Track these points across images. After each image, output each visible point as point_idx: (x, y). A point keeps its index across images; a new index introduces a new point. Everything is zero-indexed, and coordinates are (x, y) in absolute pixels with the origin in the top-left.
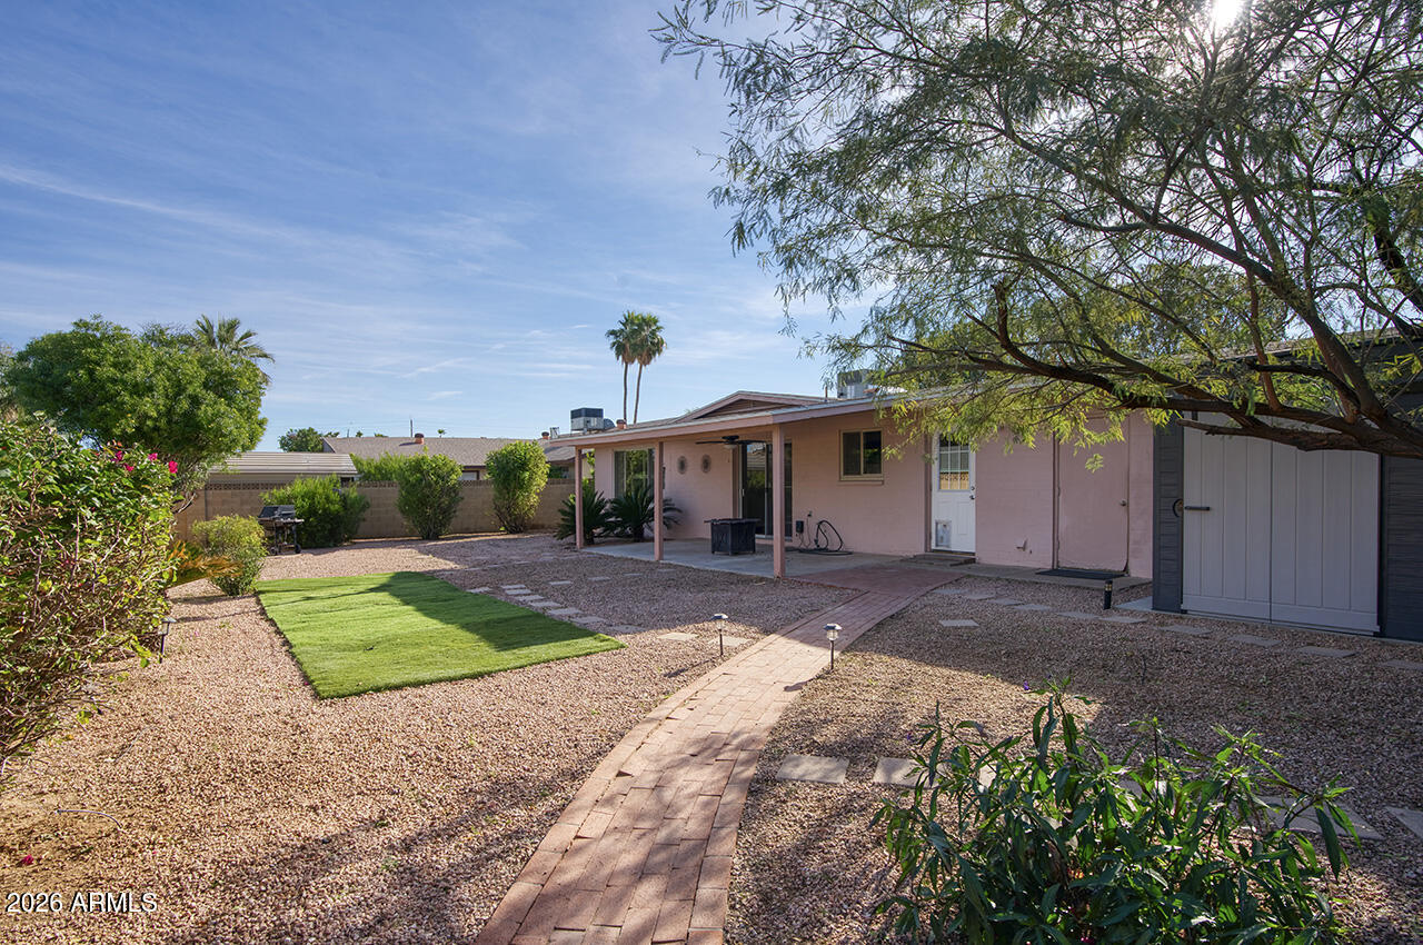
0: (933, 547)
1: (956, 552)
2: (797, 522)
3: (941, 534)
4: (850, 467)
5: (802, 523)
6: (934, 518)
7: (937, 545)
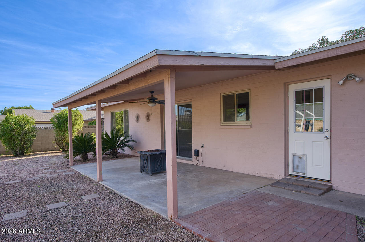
0: (291, 172)
1: (311, 178)
2: (195, 150)
3: (296, 163)
4: (228, 117)
5: (198, 150)
6: (291, 152)
7: (294, 172)
